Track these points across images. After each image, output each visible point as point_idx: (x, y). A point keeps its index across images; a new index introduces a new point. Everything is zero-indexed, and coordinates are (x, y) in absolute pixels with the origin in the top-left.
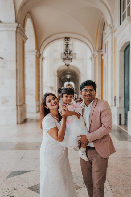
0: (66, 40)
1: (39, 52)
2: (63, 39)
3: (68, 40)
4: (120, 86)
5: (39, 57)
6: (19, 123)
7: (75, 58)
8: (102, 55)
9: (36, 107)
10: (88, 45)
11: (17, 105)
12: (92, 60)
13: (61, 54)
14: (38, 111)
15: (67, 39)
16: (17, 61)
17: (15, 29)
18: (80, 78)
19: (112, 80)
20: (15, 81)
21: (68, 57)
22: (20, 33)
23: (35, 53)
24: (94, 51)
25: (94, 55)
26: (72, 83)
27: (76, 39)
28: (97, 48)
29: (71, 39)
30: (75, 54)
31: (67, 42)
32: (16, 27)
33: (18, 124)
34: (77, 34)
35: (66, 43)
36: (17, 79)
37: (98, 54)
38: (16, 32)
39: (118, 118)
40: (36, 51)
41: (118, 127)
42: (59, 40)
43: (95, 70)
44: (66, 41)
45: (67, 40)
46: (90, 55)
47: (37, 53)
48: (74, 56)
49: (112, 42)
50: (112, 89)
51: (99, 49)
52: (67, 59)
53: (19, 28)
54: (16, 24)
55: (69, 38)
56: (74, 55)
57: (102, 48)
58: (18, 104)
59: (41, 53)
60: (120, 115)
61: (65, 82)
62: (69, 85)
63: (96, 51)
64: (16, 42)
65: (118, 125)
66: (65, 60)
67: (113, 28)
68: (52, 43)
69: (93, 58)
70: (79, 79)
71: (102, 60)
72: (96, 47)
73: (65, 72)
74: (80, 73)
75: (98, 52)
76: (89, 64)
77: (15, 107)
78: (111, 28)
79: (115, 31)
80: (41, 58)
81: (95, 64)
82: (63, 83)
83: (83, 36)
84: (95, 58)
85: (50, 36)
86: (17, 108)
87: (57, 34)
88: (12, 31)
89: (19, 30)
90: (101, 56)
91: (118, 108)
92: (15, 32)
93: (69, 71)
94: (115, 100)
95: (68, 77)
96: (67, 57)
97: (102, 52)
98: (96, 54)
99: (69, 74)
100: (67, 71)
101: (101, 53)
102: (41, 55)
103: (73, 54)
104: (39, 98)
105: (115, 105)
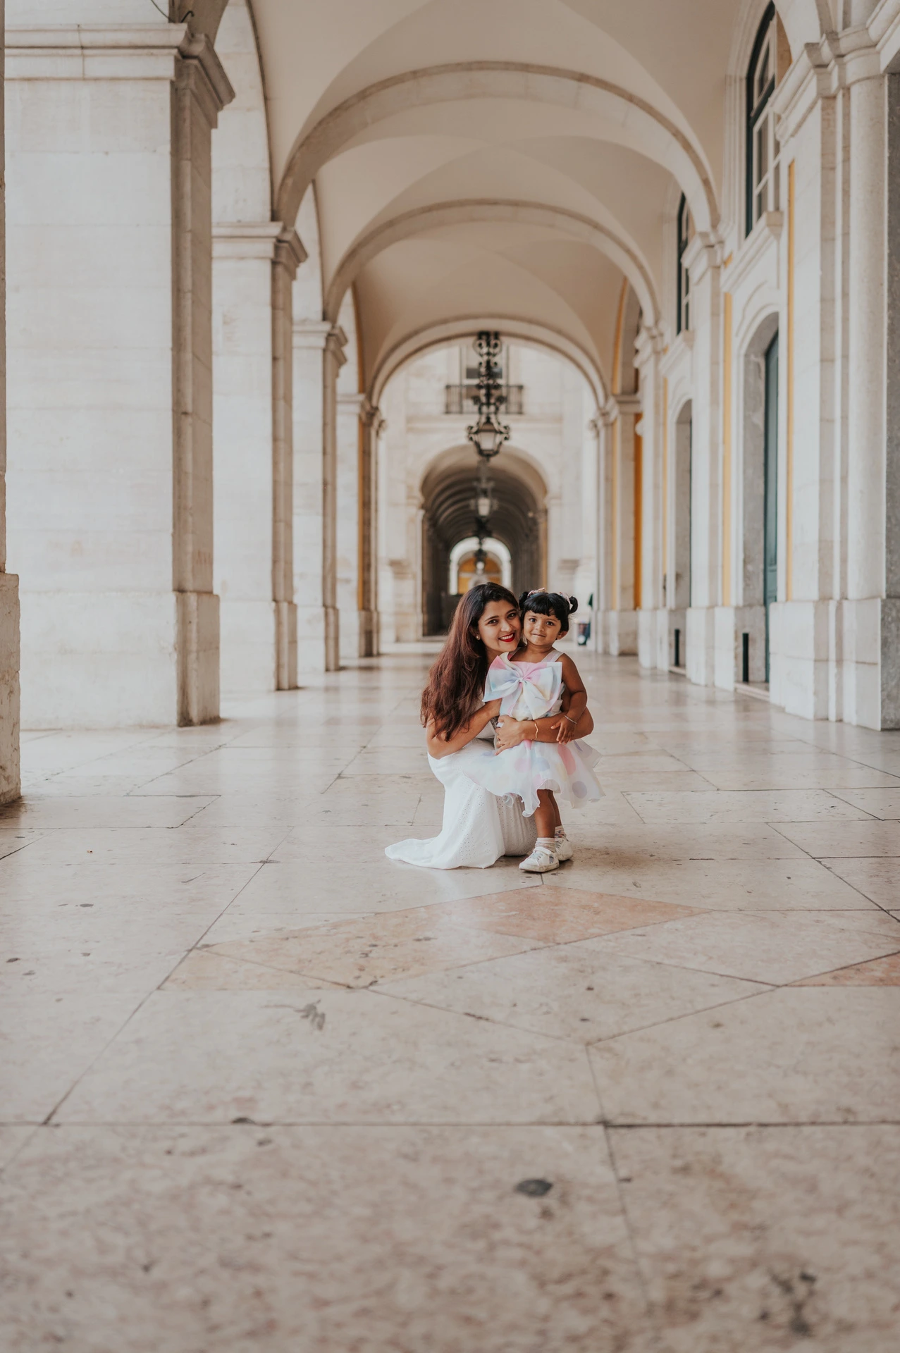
0: (484, 344)
1: (370, 397)
2: (471, 340)
3: (493, 342)
4: (677, 538)
5: (369, 420)
6: (332, 667)
7: (520, 413)
8: (638, 417)
9: (360, 634)
10: (579, 366)
11: (325, 605)
12: (598, 435)
13: (448, 387)
14: (363, 653)
15: (488, 338)
16: (324, 453)
17: (321, 343)
18: (546, 512)
19: (656, 518)
20: (320, 519)
21: (493, 420)
22: (334, 354)
23: (356, 409)
24: (606, 397)
25: (604, 414)
26: (496, 548)
27: (528, 338)
28: (618, 390)
29: (505, 340)
30: (520, 388)
31: (488, 354)
32: (325, 335)
33: (327, 670)
34: (531, 321)
35: (481, 355)
36: (324, 515)
37: (622, 413)
38: (325, 351)
39: (670, 645)
40: (362, 397)
41: (671, 672)
42: (453, 342)
43: (609, 480)
44: (485, 350)
45: (488, 345)
46: (589, 410)
47: (362, 406)
48: (513, 398)
49: (657, 387)
50: (655, 549)
51: (624, 393)
52: (487, 427)
53: (334, 338)
54: (326, 327)
55: (497, 335)
56: (514, 391)
57: (636, 389)
58: (329, 602)
59: (374, 403)
60: (677, 633)
61: (461, 539)
62: (480, 555)
63: (612, 401)
64: (325, 387)
65: (670, 665)
66: (477, 433)
67: (659, 339)
68: (419, 354)
69: (600, 423)
70: (541, 520)
71: (638, 440)
72: (613, 379)
73: (470, 480)
74: (545, 491)
75: (620, 403)
76: (590, 449)
77: (321, 611)
78: (653, 338)
79: (665, 350)
80: (376, 423)
81: (609, 452)
82: (449, 547)
83: (559, 332)
84: (610, 426)
85: (416, 333)
86: (326, 614)
87: (444, 321)
88: (310, 348)
89: (332, 346)
90: (632, 418)
91: (671, 612)
92: (319, 354)
93: (489, 479)
94: (664, 588)
95: (484, 507)
96: (488, 419)
97: (638, 402)
98: (615, 412)
99: (485, 493)
100: (478, 480)
101: (632, 409)
102: (378, 414)
103: (508, 386)
104: (369, 601)
105: (665, 605)
